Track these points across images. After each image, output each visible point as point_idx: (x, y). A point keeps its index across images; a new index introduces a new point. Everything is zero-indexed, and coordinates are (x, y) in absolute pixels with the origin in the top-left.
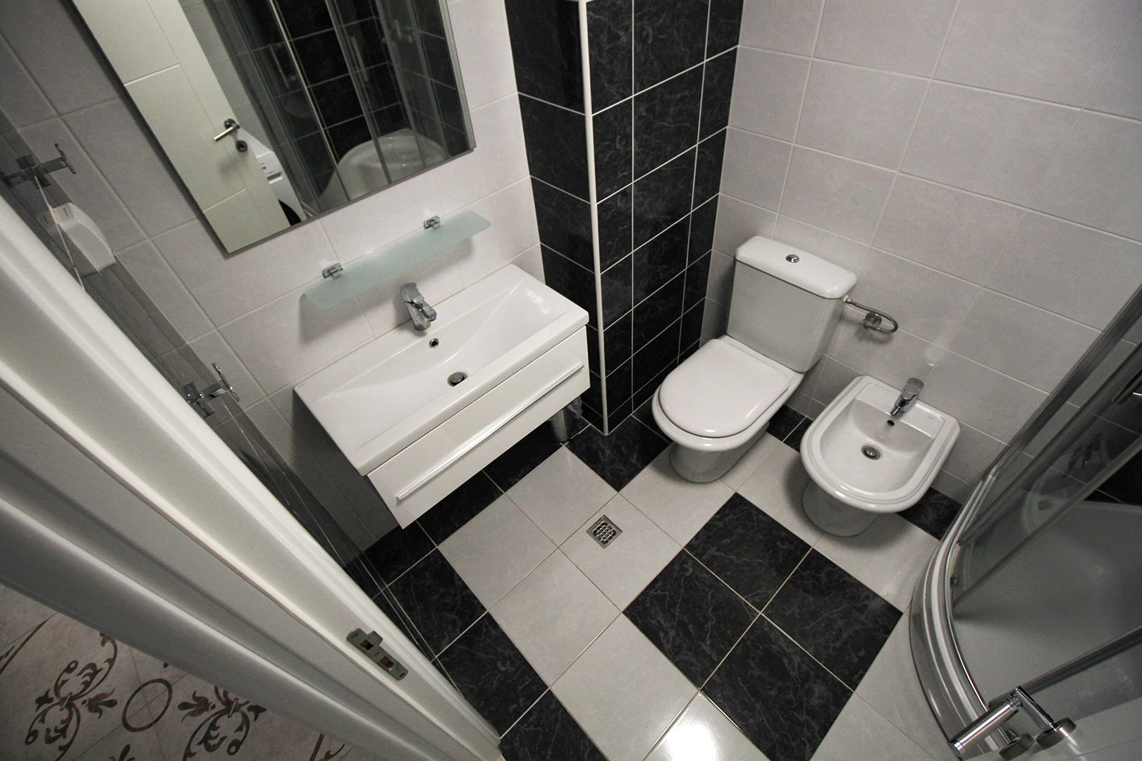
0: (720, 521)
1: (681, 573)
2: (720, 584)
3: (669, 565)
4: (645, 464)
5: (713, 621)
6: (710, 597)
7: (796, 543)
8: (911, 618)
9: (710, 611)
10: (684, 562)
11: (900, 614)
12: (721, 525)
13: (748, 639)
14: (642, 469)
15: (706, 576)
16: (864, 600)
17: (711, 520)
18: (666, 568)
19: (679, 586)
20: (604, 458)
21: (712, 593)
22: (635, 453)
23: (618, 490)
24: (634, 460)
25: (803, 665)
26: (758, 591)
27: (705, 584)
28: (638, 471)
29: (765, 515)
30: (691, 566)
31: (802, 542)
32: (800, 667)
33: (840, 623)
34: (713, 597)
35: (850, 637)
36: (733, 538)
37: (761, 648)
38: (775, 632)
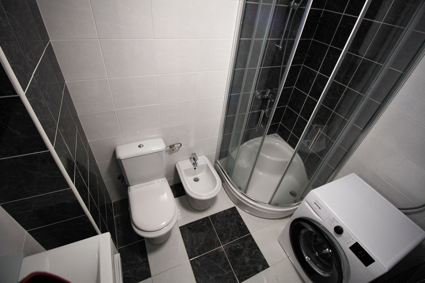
0: (186, 240)
1: (198, 267)
2: (208, 254)
3: (193, 271)
4: (146, 257)
5: (219, 265)
6: (211, 261)
7: (205, 220)
8: (237, 205)
9: (216, 264)
10: (195, 263)
11: (235, 207)
12: (188, 240)
13: (228, 255)
14: (147, 259)
15: (203, 258)
16: (229, 213)
17: (184, 243)
18: (194, 272)
19: (203, 271)
20: (130, 275)
21: (210, 259)
22: (138, 258)
23: (150, 276)
24: (141, 260)
25: (240, 243)
26: (215, 242)
27: (206, 260)
28: (147, 262)
29: (192, 223)
30: (198, 261)
31: (205, 218)
32: (240, 244)
33: (233, 224)
34: (211, 260)
35: (237, 224)
36: (194, 238)
37: (232, 253)
38: (229, 245)
